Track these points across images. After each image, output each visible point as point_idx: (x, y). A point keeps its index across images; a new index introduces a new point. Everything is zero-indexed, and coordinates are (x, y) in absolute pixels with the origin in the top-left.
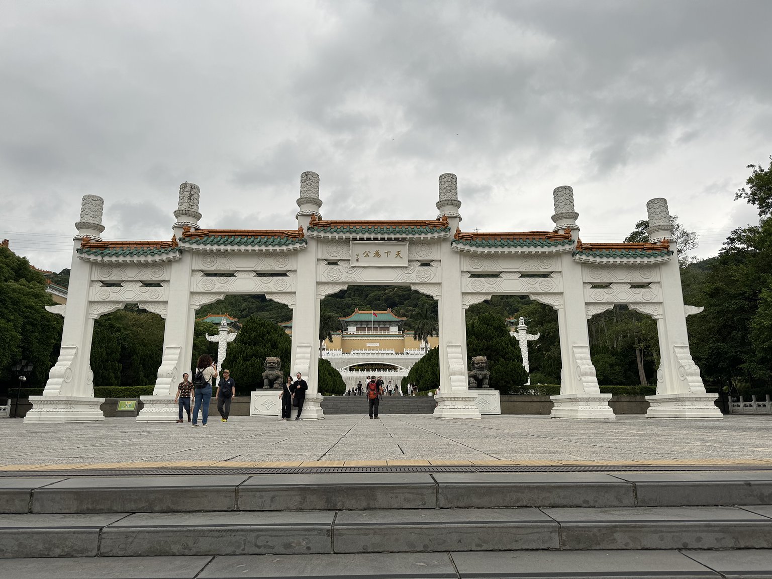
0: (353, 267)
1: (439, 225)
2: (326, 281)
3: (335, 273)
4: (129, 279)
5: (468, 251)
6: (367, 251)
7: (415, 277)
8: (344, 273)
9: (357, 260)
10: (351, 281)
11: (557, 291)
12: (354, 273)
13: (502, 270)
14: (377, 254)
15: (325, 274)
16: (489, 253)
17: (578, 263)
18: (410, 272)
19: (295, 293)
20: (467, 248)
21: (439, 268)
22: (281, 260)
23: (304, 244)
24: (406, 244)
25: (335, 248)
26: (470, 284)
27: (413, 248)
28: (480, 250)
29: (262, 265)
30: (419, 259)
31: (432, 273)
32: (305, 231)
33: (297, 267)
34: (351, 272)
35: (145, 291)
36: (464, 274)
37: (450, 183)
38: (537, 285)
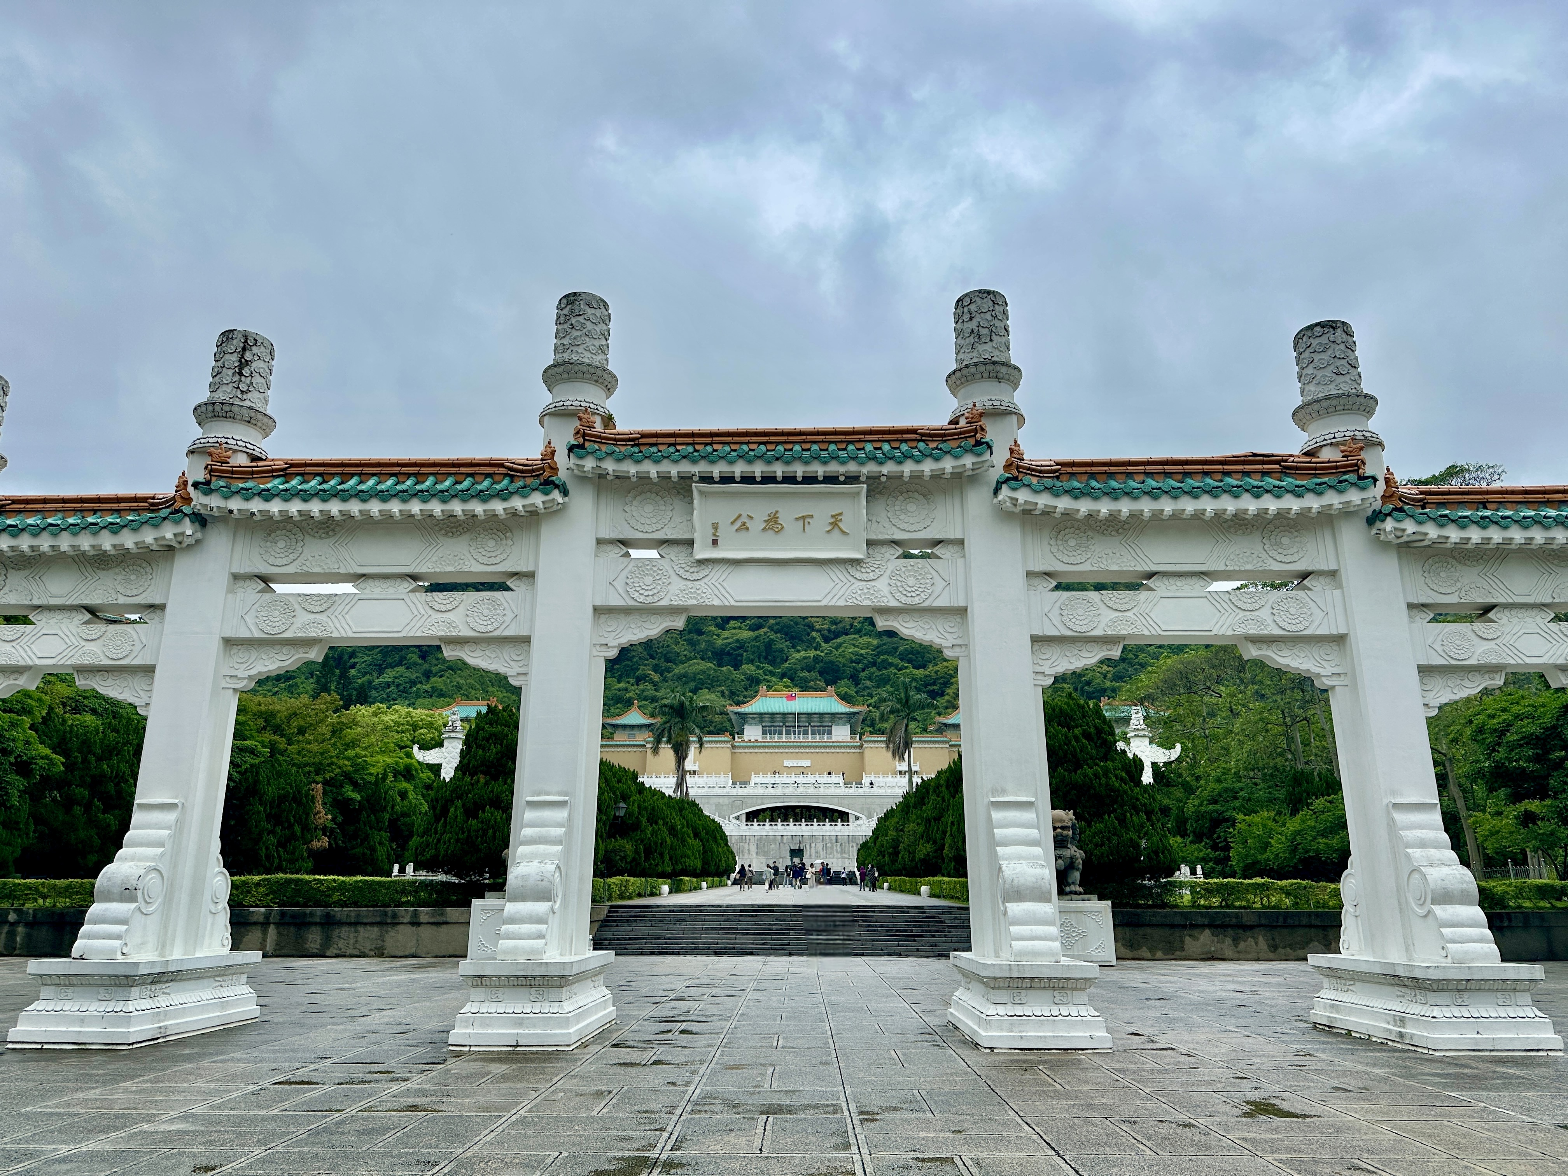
0: (701, 562)
1: (960, 435)
2: (621, 603)
3: (648, 580)
4: (53, 602)
5: (1047, 513)
6: (744, 515)
7: (885, 590)
8: (675, 579)
9: (715, 542)
10: (694, 602)
11: (1327, 632)
12: (706, 580)
13: (1155, 568)
14: (773, 524)
15: (619, 585)
16: (1113, 517)
17: (1386, 545)
18: (871, 576)
19: (525, 640)
20: (1043, 500)
21: (960, 562)
22: (492, 543)
23: (556, 495)
24: (858, 494)
25: (649, 508)
26: (1056, 611)
27: (880, 506)
28: (1084, 506)
29: (434, 559)
30: (899, 536)
31: (938, 579)
32: (562, 459)
33: (537, 564)
34: (695, 576)
35: (94, 637)
36: (1036, 581)
37: (988, 316)
38: (1264, 614)
